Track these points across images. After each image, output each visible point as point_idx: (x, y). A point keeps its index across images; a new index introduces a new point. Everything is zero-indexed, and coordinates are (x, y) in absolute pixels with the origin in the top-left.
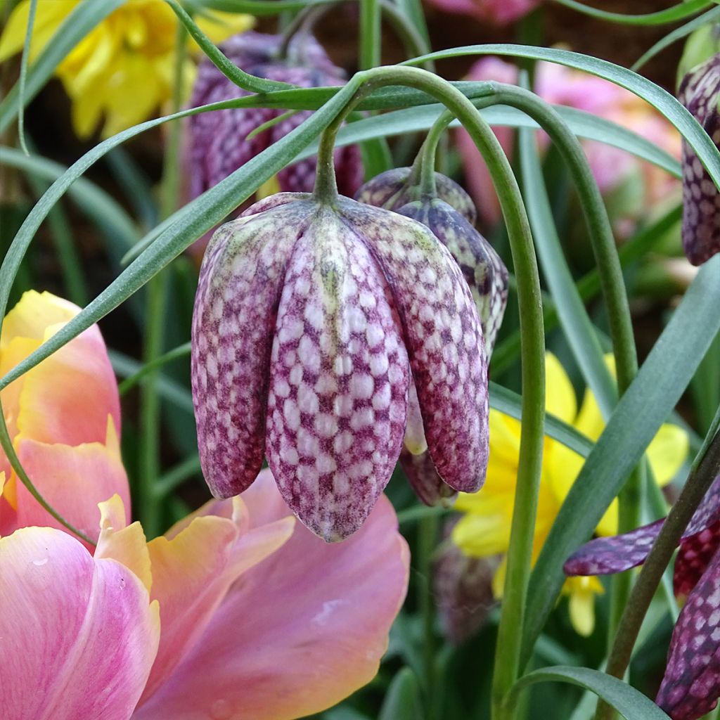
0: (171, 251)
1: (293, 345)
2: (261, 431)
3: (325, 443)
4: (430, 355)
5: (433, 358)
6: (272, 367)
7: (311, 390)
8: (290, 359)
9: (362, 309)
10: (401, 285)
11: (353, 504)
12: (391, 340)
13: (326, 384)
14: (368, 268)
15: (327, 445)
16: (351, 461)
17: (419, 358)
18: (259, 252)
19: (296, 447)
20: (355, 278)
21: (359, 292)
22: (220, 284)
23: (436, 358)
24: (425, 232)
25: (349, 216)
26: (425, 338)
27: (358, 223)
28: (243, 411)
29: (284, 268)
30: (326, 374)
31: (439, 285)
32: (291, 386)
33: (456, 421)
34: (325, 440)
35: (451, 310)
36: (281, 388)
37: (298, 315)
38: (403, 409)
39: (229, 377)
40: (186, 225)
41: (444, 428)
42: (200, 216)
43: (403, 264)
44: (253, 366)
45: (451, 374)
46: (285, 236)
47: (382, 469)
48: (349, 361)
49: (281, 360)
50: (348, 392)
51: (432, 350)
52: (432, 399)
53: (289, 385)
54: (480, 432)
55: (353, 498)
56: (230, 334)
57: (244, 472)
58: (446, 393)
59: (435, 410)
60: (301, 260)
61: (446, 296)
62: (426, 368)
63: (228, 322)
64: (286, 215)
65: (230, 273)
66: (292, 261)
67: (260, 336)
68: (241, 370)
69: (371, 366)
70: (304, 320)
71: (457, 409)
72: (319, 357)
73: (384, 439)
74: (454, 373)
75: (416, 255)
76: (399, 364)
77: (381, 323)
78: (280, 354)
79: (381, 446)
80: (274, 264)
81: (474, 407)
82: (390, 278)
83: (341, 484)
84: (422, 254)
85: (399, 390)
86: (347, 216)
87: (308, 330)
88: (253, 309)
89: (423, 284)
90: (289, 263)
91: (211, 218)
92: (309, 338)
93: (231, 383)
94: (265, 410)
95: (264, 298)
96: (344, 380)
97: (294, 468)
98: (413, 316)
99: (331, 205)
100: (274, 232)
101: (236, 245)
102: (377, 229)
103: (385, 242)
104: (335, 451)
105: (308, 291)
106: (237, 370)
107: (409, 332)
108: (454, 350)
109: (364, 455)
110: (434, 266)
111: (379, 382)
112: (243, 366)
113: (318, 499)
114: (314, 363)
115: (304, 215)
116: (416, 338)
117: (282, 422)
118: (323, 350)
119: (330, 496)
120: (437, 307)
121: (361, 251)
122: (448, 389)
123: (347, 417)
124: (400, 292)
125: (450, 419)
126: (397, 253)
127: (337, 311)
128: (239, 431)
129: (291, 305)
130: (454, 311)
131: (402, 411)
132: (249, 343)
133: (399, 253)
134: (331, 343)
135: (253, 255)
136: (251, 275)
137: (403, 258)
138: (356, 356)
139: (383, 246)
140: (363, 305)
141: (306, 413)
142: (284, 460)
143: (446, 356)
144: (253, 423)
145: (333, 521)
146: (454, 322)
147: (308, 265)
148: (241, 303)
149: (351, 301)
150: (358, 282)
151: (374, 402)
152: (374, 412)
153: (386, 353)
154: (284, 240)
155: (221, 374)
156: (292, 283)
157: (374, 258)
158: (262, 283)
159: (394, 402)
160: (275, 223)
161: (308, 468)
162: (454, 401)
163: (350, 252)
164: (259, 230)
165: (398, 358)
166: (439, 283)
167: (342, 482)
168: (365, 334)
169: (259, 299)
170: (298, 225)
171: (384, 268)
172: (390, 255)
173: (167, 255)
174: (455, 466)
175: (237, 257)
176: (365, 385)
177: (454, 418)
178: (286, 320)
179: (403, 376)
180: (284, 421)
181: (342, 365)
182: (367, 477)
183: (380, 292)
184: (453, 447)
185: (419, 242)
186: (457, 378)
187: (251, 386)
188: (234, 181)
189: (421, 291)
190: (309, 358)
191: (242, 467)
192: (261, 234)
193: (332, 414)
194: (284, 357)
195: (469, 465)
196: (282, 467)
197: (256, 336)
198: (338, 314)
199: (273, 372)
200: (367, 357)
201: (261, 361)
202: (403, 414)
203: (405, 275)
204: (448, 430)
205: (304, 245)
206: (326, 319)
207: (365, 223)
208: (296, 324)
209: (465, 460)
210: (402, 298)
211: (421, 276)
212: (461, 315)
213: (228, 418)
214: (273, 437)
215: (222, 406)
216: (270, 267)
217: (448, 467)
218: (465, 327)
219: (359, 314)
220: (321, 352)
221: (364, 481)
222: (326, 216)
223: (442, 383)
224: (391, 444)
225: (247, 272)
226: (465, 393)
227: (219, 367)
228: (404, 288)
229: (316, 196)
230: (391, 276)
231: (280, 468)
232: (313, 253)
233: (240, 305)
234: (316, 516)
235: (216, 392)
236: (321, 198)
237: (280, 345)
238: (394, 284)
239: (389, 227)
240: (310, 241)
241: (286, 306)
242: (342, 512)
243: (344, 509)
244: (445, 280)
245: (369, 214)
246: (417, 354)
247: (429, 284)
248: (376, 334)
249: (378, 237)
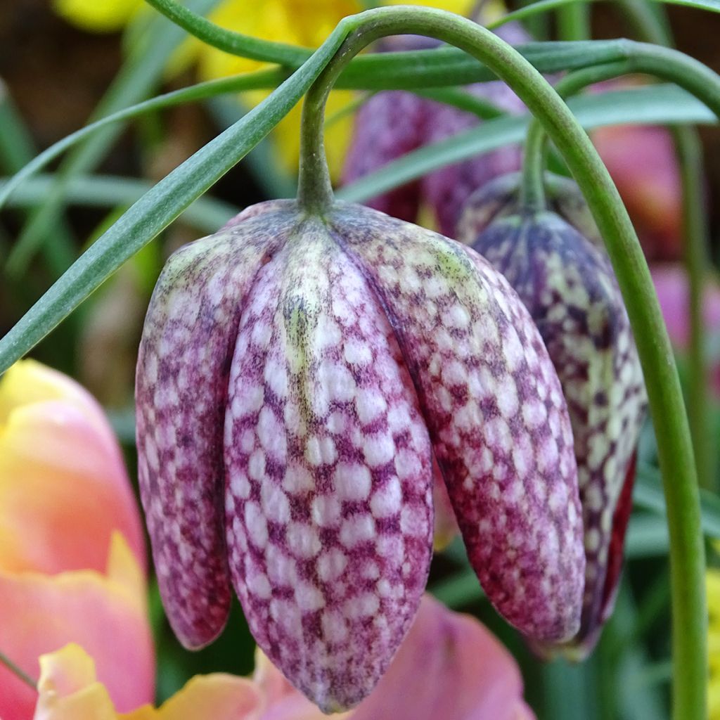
0: (84, 286)
1: (251, 421)
2: (220, 549)
3: (304, 567)
4: (464, 436)
5: (469, 440)
6: (225, 454)
7: (278, 488)
8: (247, 443)
9: (349, 366)
10: (414, 331)
11: (355, 658)
12: (399, 413)
13: (297, 479)
14: (362, 307)
15: (308, 570)
16: (346, 593)
17: (446, 440)
18: (205, 284)
19: (265, 571)
20: (338, 321)
21: (344, 341)
22: (152, 333)
23: (473, 440)
24: (453, 252)
25: (344, 230)
26: (453, 410)
27: (353, 240)
28: (194, 519)
29: (238, 308)
30: (296, 463)
31: (474, 331)
32: (252, 482)
33: (515, 536)
34: (304, 562)
35: (497, 368)
36: (239, 485)
37: (255, 377)
38: (424, 515)
39: (172, 468)
40: (105, 248)
41: (497, 545)
42: (124, 235)
43: (417, 300)
44: (200, 453)
45: (500, 464)
46: (242, 261)
47: (395, 607)
48: (330, 445)
49: (236, 444)
50: (332, 490)
51: (465, 428)
52: (473, 502)
53: (249, 479)
54: (561, 551)
55: (355, 649)
56: (168, 405)
57: (208, 609)
58: (494, 492)
59: (479, 520)
60: (263, 295)
61: (486, 347)
62: (459, 455)
63: (165, 388)
64: (250, 230)
65: (165, 317)
66: (252, 297)
67: (206, 408)
68: (185, 459)
69: (366, 452)
70: (263, 384)
71: (514, 517)
72: (284, 439)
73: (395, 561)
74: (505, 462)
75: (437, 286)
76: (413, 450)
77: (379, 387)
78: (235, 434)
79: (388, 572)
80: (225, 301)
81: (546, 514)
82: (396, 321)
83: (334, 627)
84: (446, 284)
85: (414, 487)
86: (340, 230)
87: (270, 398)
88: (195, 369)
89: (448, 329)
90: (246, 300)
91: (138, 236)
92: (271, 411)
93: (174, 479)
94: (222, 518)
95: (210, 352)
96: (324, 474)
97: (266, 604)
98: (433, 377)
99: (322, 214)
100: (229, 256)
101: (172, 275)
102: (380, 249)
103: (391, 267)
104: (319, 578)
105: (268, 340)
106: (180, 460)
107: (427, 401)
108: (503, 428)
109: (364, 585)
110: (467, 303)
111: (380, 476)
112: (187, 454)
113: (303, 649)
114: (279, 447)
115: (276, 229)
116: (439, 411)
117: (245, 535)
118: (289, 428)
119: (320, 646)
120: (472, 363)
121: (354, 282)
122: (496, 488)
123: (333, 527)
124: (412, 341)
125: (505, 531)
126: (408, 283)
127: (306, 370)
128: (192, 549)
129: (246, 362)
130: (502, 370)
131: (423, 520)
132: (193, 419)
133: (411, 283)
134: (299, 417)
135: (195, 289)
136: (192, 319)
137: (417, 291)
138: (341, 437)
139: (388, 274)
140: (350, 361)
141: (274, 522)
142: (252, 591)
143: (490, 437)
144: (209, 537)
145: (328, 682)
146: (501, 386)
147: (271, 302)
148: (180, 360)
149: (330, 355)
150: (342, 327)
151: (373, 504)
152: (374, 521)
153: (389, 433)
154: (240, 266)
155: (162, 465)
156: (248, 330)
157: (373, 291)
158: (207, 330)
159: (407, 505)
160: (232, 242)
161: (285, 604)
162: (508, 505)
163: (335, 282)
164: (208, 252)
165: (411, 439)
166: (473, 327)
167: (335, 625)
168: (353, 403)
169: (203, 353)
170: (264, 245)
171: (387, 306)
172: (397, 287)
173: (78, 292)
174: (523, 603)
175: (174, 293)
176: (357, 480)
177: (512, 530)
178: (240, 385)
179: (421, 467)
180: (247, 532)
181: (320, 451)
182: (372, 618)
183: (381, 342)
184: (516, 574)
185: (443, 267)
186: (511, 470)
187: (200, 482)
188: (172, 183)
189: (444, 340)
190: (272, 441)
191: (204, 601)
192: (210, 258)
193: (310, 523)
194: (240, 439)
195: (545, 600)
196: (251, 602)
197: (201, 408)
198: (307, 373)
199: (228, 461)
200: (357, 439)
201: (210, 443)
202: (425, 525)
203: (419, 316)
204: (503, 547)
205: (271, 274)
206: (291, 381)
207: (364, 240)
208: (252, 389)
209: (538, 594)
210: (415, 350)
211: (444, 317)
212: (516, 376)
213: (176, 528)
214: (235, 558)
215: (168, 512)
216: (219, 306)
217: (512, 604)
218: (524, 394)
219: (342, 374)
220: (287, 431)
221: (368, 622)
222: (309, 231)
223: (486, 478)
224: (407, 569)
225: (187, 314)
226: (527, 493)
227: (159, 455)
228: (417, 335)
229: (300, 203)
230: (398, 318)
231: (248, 602)
232: (279, 284)
233: (178, 364)
234: (304, 675)
235: (158, 491)
236: (305, 204)
237: (234, 421)
238: (401, 330)
239: (399, 246)
240: (280, 267)
241: (240, 364)
242: (339, 668)
243: (342, 664)
244: (485, 324)
245: (371, 227)
246: (443, 435)
247: (457, 330)
248: (371, 403)
249: (381, 260)
